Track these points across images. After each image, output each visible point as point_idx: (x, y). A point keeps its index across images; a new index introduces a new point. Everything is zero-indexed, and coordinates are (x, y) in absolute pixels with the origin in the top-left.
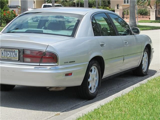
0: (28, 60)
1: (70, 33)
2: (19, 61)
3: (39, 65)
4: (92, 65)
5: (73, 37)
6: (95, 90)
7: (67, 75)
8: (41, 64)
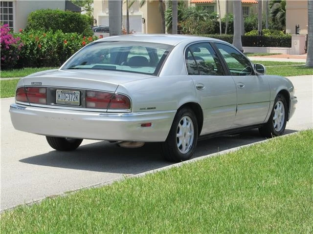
0: (93, 104)
1: (152, 70)
2: (80, 106)
3: (107, 112)
4: (183, 114)
5: (156, 75)
6: (188, 150)
7: (144, 125)
8: (109, 111)
